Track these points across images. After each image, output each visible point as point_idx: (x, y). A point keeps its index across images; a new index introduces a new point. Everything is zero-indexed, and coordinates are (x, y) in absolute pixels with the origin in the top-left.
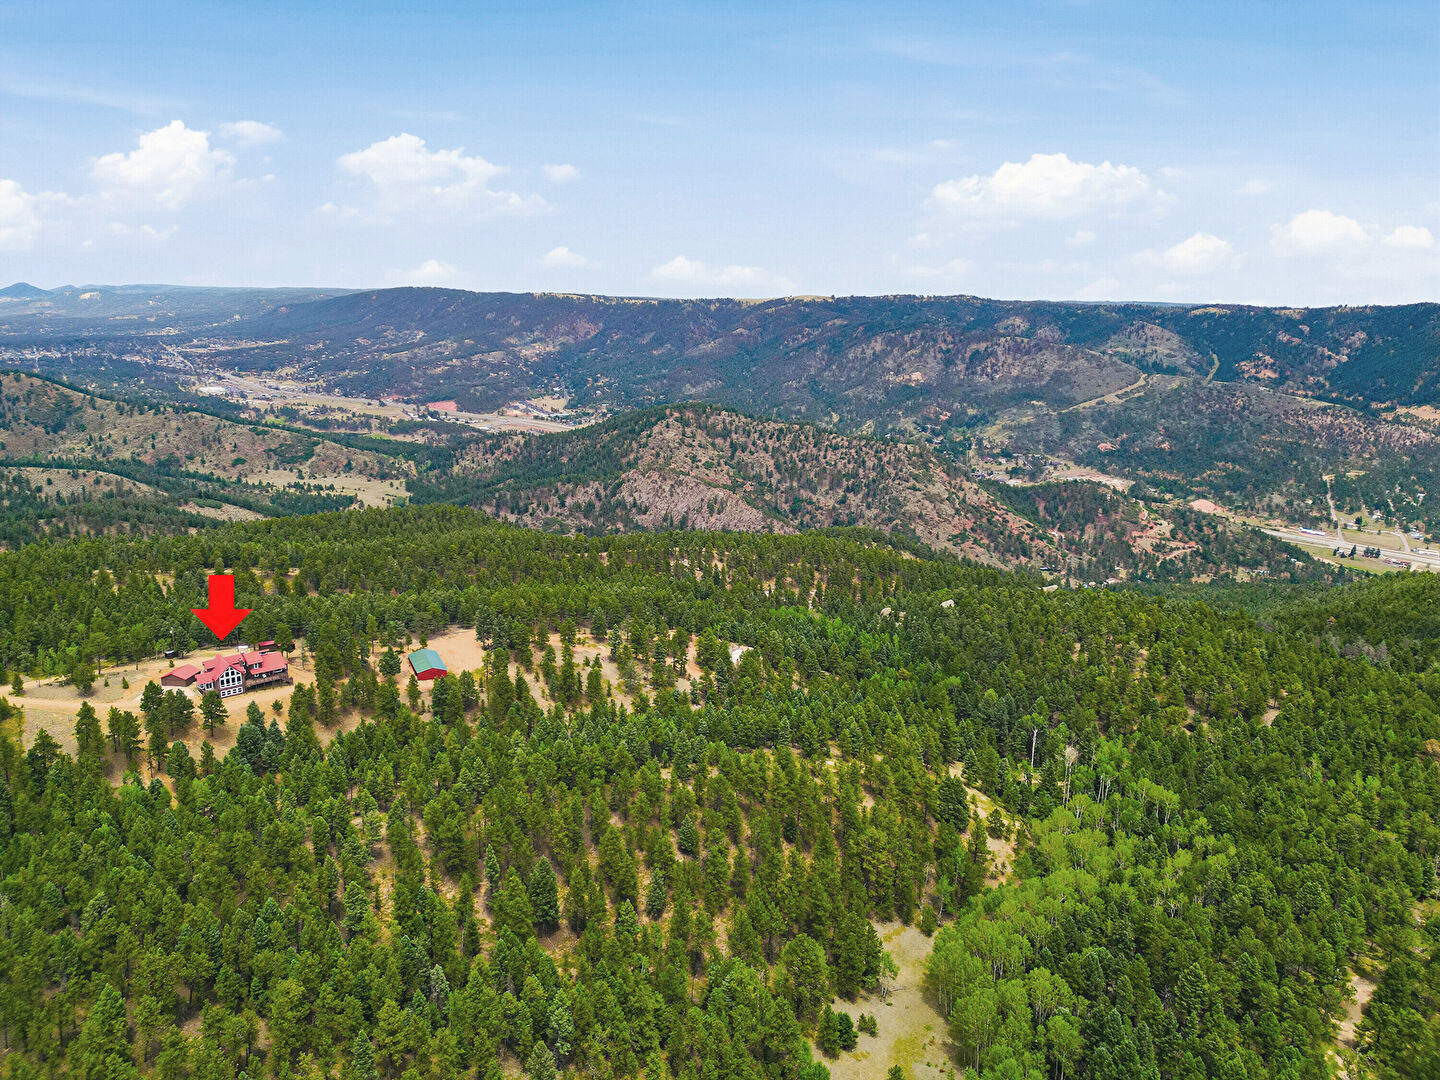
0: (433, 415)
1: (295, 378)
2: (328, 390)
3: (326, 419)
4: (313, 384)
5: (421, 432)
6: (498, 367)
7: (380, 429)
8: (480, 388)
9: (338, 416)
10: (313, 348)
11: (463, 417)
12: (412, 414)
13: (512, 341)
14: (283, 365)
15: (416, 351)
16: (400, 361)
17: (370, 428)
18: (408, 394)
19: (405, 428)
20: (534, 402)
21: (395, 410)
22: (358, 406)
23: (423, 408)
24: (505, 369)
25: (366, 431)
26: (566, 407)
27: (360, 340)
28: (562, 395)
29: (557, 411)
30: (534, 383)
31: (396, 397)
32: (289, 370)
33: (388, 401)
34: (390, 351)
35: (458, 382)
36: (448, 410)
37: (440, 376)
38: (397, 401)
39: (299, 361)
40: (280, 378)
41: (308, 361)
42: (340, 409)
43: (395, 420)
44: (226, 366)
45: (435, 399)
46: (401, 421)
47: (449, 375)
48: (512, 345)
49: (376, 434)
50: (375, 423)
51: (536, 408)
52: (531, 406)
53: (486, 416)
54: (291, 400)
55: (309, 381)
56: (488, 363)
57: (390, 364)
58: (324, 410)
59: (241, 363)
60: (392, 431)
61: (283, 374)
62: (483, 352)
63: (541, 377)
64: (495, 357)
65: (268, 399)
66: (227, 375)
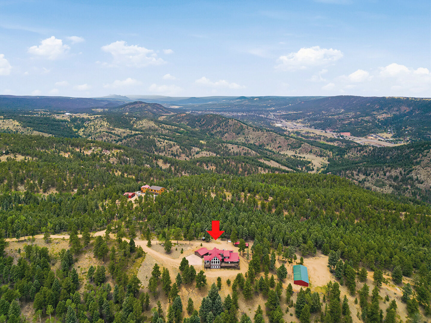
0: (342, 136)
1: (302, 123)
2: (310, 127)
3: (308, 136)
4: (306, 125)
5: (336, 142)
6: (368, 122)
7: (324, 140)
8: (360, 129)
9: (312, 135)
10: (308, 114)
11: (352, 138)
12: (335, 136)
14: (299, 119)
15: (340, 116)
16: (334, 119)
17: (320, 139)
18: (335, 129)
19: (332, 140)
20: (379, 134)
21: (330, 134)
22: (318, 132)
23: (339, 134)
24: (371, 122)
25: (319, 140)
26: (392, 137)
27: (323, 112)
28: (391, 132)
29: (388, 138)
30: (380, 128)
31: (331, 130)
32: (300, 120)
33: (328, 131)
34: (332, 115)
35: (352, 126)
36: (347, 135)
37: (347, 124)
38: (331, 131)
39: (304, 118)
40: (298, 123)
41: (307, 118)
42: (313, 133)
43: (329, 137)
44: (284, 119)
45: (343, 132)
46: (331, 138)
47: (349, 124)
48: (374, 114)
49: (322, 142)
50: (322, 138)
51: (380, 136)
52: (378, 136)
53: (360, 138)
54: (299, 129)
55: (305, 124)
56: (364, 120)
57: (331, 119)
58: (308, 133)
59: (288, 118)
60: (327, 141)
61: (299, 121)
62: (363, 117)
63: (384, 126)
64: (367, 118)
65: (293, 129)
66: (284, 121)
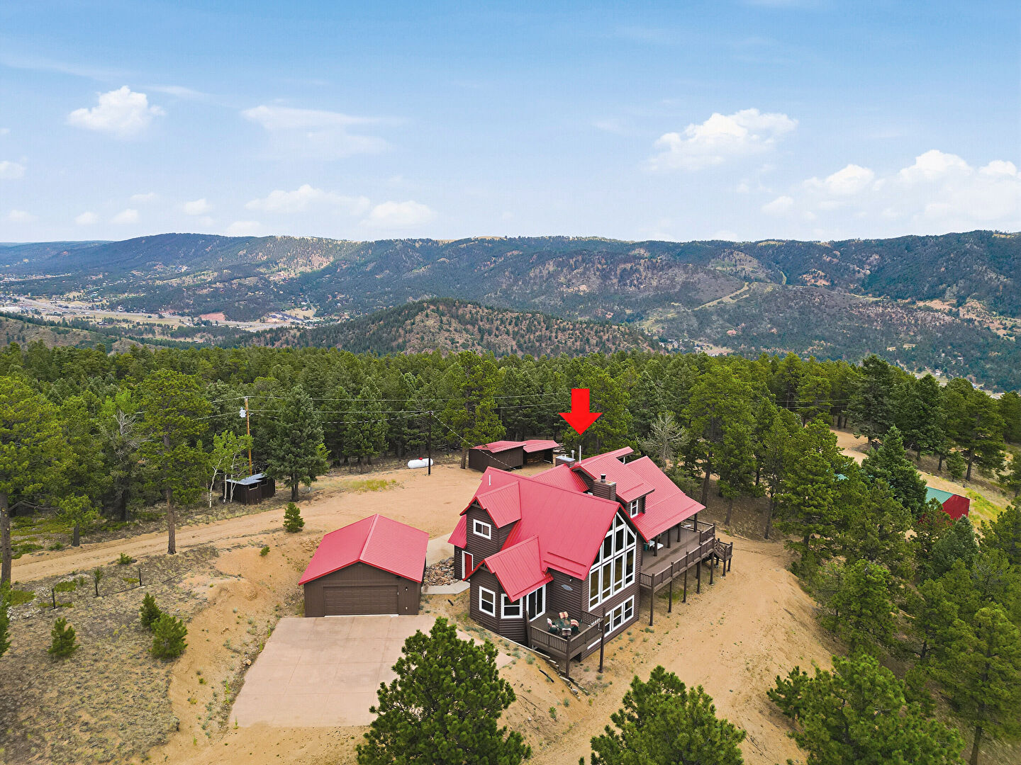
0: (205, 323)
1: (82, 299)
2: (112, 307)
6: (255, 288)
7: (163, 334)
8: (242, 303)
9: (125, 325)
13: (261, 270)
15: (184, 278)
16: (171, 286)
17: (153, 333)
18: (183, 308)
23: (196, 319)
24: (260, 289)
25: (150, 336)
26: (315, 316)
27: (134, 272)
29: (308, 318)
30: (284, 299)
31: (172, 311)
32: (76, 294)
35: (222, 300)
36: (218, 319)
38: (174, 314)
39: (84, 288)
40: (68, 300)
41: (91, 287)
42: (126, 321)
44: (21, 292)
45: (206, 312)
47: (215, 294)
48: (263, 274)
50: (157, 329)
51: (290, 316)
52: (286, 315)
54: (79, 315)
55: (94, 301)
56: (245, 286)
57: (163, 288)
58: (111, 321)
59: (34, 290)
60: (174, 335)
62: (240, 278)
63: (289, 295)
64: (250, 281)
65: (61, 315)
66: (23, 298)
